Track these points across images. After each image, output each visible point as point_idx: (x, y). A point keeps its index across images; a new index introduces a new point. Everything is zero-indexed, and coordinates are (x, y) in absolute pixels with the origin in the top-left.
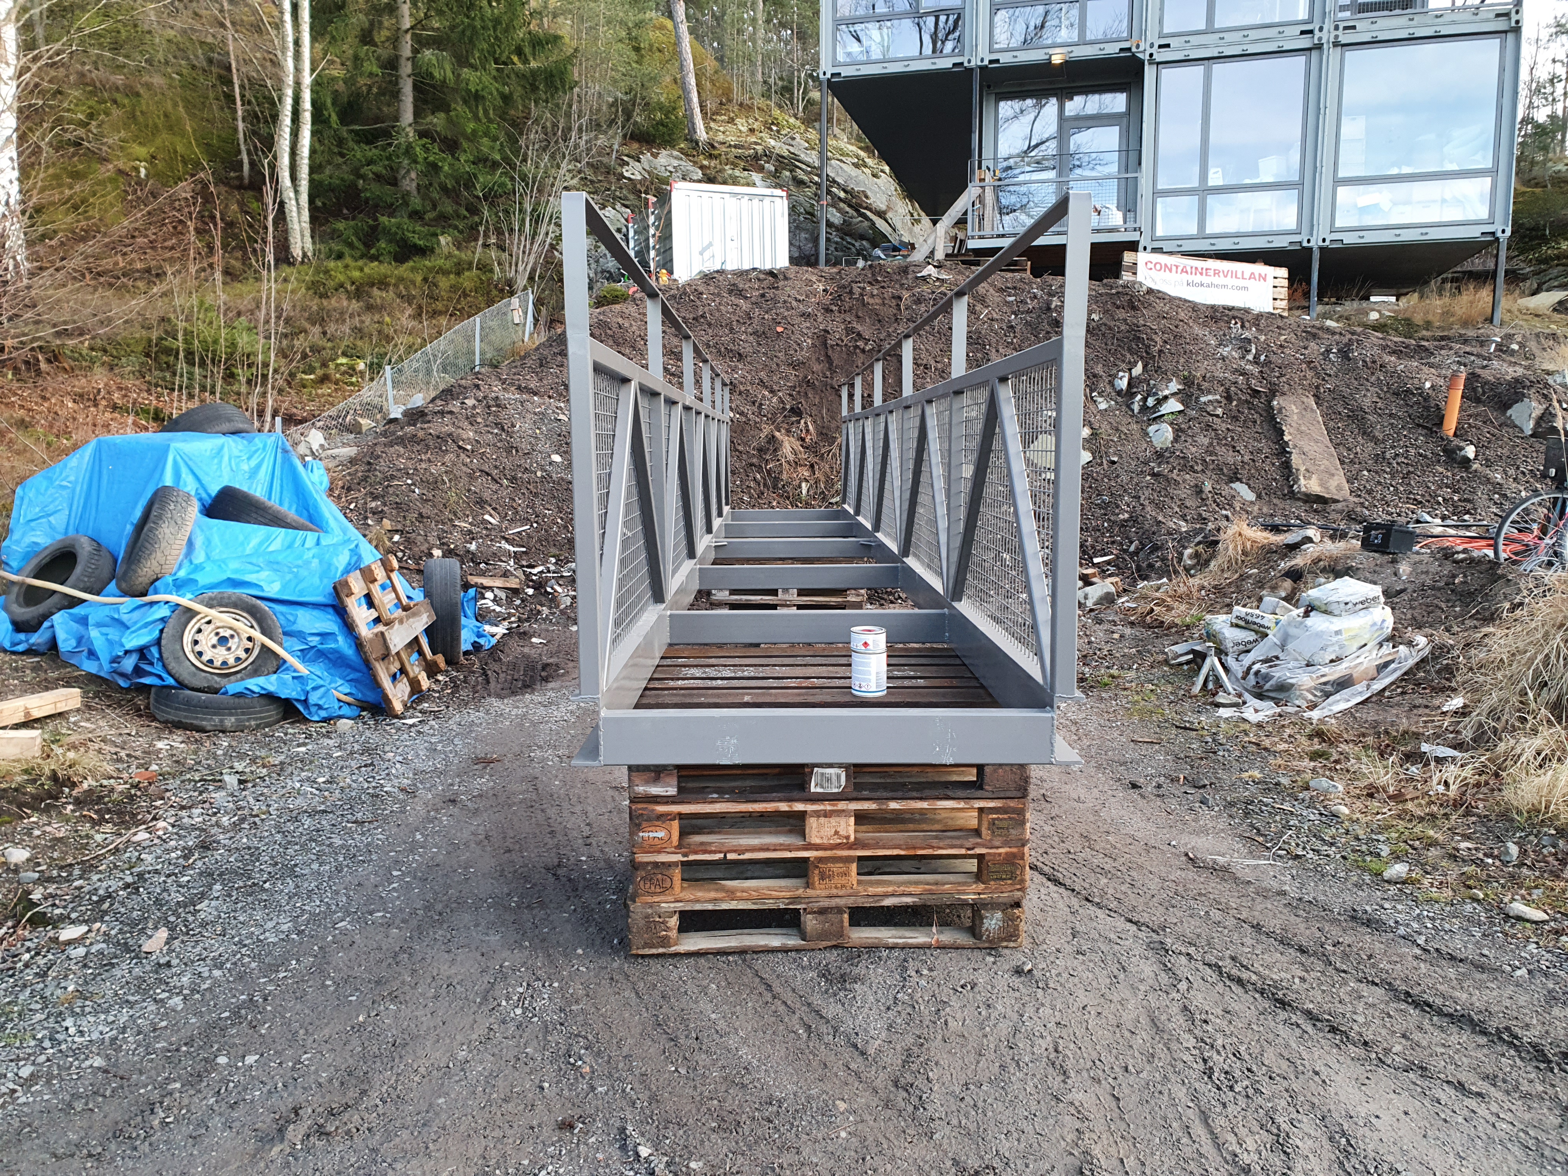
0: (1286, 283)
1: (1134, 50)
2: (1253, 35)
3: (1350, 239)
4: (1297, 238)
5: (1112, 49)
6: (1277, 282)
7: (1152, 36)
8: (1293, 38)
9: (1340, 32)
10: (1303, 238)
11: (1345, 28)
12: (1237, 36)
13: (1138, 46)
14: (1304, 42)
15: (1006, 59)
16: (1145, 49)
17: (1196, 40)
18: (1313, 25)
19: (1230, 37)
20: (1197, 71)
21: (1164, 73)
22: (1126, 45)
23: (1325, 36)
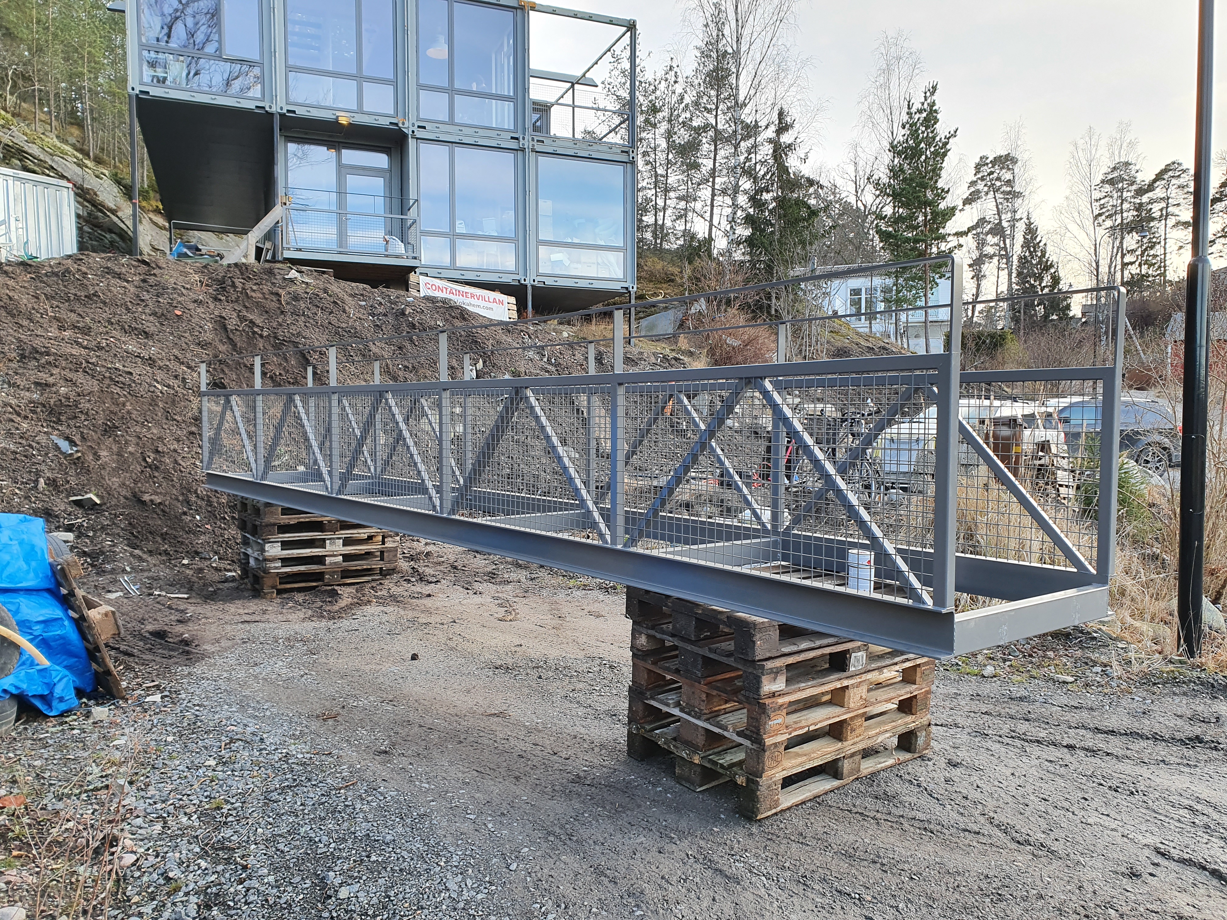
0: (515, 308)
1: (400, 125)
2: (481, 132)
3: (549, 282)
4: (517, 277)
5: (384, 122)
6: (510, 306)
7: (412, 118)
8: (505, 140)
9: (535, 143)
10: (521, 277)
11: (538, 141)
12: (471, 131)
13: (403, 124)
14: (513, 145)
15: (301, 112)
16: (408, 127)
17: (443, 127)
18: (518, 135)
19: (466, 130)
20: (444, 149)
21: (423, 146)
22: (394, 121)
23: (527, 143)
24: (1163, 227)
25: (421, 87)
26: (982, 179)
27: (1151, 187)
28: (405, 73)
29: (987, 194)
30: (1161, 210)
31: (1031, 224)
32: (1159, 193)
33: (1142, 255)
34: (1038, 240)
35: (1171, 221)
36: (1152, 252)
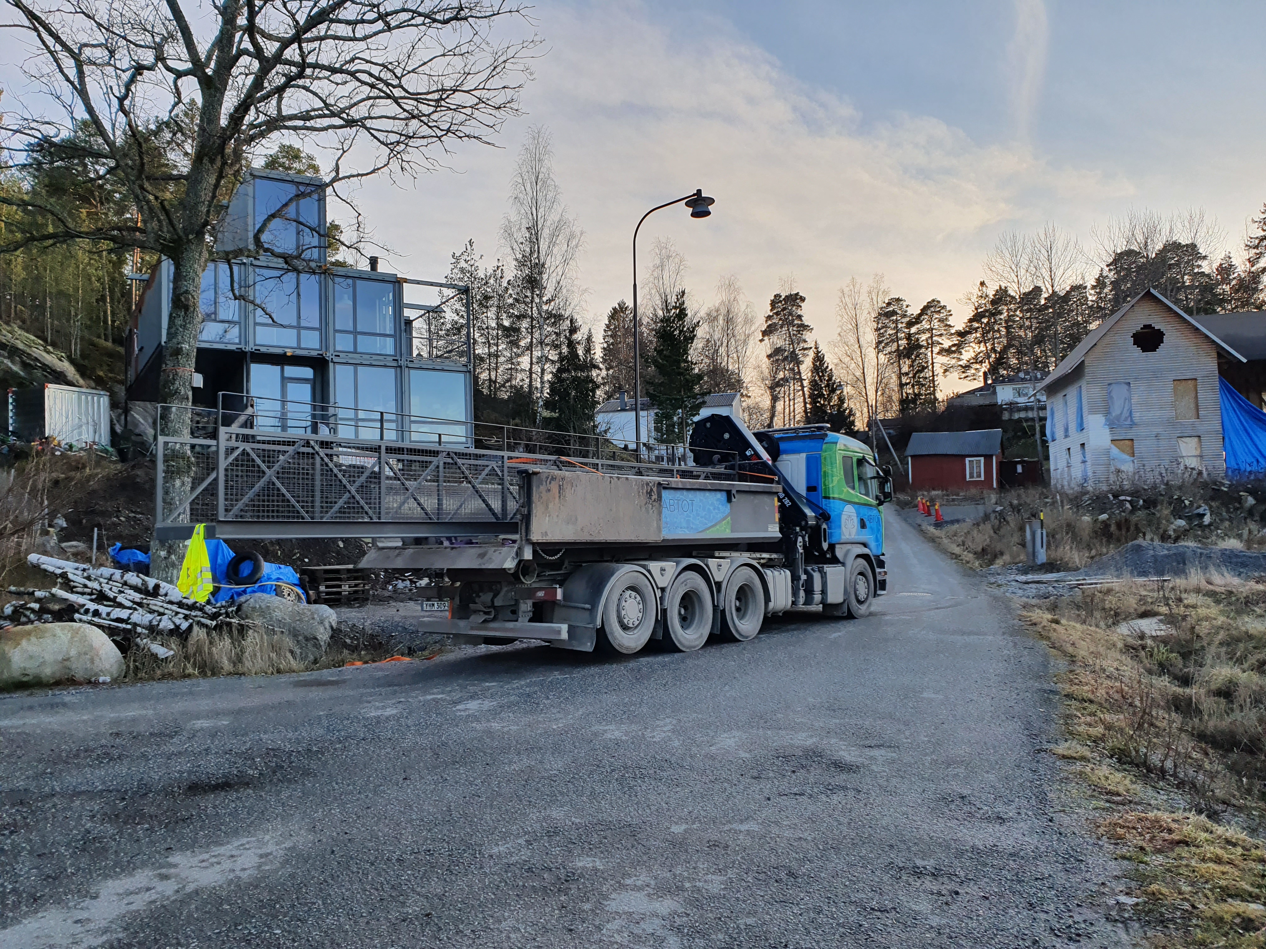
1: (324, 355)
2: (375, 357)
5: (314, 353)
7: (331, 350)
8: (390, 361)
9: (408, 361)
11: (410, 361)
12: (368, 357)
13: (326, 354)
14: (395, 364)
15: (263, 350)
16: (329, 356)
17: (350, 355)
18: (398, 358)
19: (365, 356)
20: (351, 368)
21: (337, 366)
22: (320, 352)
23: (402, 363)
24: (929, 354)
25: (336, 331)
26: (777, 314)
27: (917, 320)
28: (327, 324)
29: (781, 327)
30: (927, 340)
31: (818, 352)
32: (925, 325)
33: (914, 377)
34: (826, 365)
35: (936, 349)
36: (922, 375)
